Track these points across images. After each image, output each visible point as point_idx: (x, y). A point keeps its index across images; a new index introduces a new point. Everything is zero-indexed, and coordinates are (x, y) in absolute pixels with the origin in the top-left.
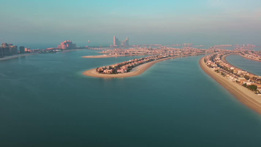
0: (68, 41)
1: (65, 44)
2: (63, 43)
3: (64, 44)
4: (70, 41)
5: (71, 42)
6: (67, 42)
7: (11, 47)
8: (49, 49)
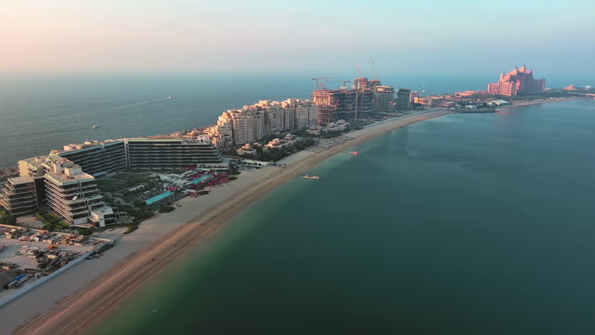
0: (522, 70)
1: (512, 79)
2: (507, 78)
3: (510, 81)
4: (528, 72)
5: (531, 73)
6: (519, 73)
7: (379, 89)
8: (463, 94)
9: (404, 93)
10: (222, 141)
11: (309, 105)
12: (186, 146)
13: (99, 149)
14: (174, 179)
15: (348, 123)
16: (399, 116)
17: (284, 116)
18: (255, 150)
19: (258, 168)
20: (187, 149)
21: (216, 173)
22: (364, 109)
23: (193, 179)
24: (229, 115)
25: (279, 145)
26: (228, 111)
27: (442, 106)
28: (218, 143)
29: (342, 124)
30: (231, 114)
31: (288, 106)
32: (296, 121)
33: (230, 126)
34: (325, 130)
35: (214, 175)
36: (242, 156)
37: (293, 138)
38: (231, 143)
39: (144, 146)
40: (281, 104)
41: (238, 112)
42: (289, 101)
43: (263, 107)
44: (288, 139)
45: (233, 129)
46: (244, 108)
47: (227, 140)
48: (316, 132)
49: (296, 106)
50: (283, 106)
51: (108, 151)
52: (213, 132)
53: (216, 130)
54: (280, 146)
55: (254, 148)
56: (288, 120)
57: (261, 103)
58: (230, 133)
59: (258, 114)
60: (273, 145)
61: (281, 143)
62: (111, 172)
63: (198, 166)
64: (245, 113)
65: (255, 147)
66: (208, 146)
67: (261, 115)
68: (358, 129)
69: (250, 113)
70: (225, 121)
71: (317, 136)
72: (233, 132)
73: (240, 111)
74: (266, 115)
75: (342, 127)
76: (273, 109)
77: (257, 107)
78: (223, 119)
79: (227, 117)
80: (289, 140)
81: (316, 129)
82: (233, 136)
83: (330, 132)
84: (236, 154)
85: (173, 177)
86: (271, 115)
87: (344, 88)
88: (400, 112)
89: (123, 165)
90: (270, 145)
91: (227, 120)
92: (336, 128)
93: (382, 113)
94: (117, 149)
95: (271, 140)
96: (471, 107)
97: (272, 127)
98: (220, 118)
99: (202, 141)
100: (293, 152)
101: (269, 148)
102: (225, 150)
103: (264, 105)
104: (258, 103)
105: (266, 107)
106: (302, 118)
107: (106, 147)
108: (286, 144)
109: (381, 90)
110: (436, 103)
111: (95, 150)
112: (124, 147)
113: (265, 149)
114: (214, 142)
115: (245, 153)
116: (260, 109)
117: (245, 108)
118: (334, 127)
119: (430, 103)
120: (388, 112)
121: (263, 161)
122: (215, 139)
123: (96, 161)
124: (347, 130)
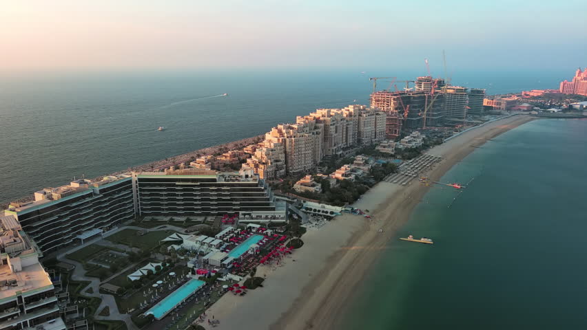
2: (584, 75)
7: (448, 90)
8: (531, 94)
9: (477, 94)
10: (271, 169)
11: (376, 113)
12: (223, 185)
13: (90, 195)
14: (205, 247)
15: (424, 137)
16: (477, 124)
17: (347, 128)
18: (319, 185)
19: (329, 218)
20: (224, 191)
21: (269, 231)
22: (433, 115)
23: (234, 246)
24: (280, 132)
25: (350, 175)
26: (279, 126)
27: (520, 110)
28: (266, 173)
29: (418, 137)
30: (284, 131)
31: (350, 115)
32: (359, 133)
33: (283, 147)
34: (401, 147)
35: (266, 235)
36: (301, 194)
37: (366, 162)
38: (283, 171)
39: (161, 185)
40: (342, 113)
41: (292, 128)
42: (351, 108)
43: (321, 119)
44: (359, 164)
45: (285, 152)
46: (298, 121)
47: (278, 168)
48: (390, 151)
49: (360, 115)
50: (345, 115)
51: (105, 196)
52: (259, 156)
53: (264, 153)
54: (353, 177)
55: (318, 182)
56: (350, 133)
57: (319, 113)
58: (282, 157)
59: (316, 128)
60: (343, 175)
61: (353, 171)
62: (110, 227)
63: (241, 216)
64: (301, 130)
65: (318, 180)
66: (257, 185)
67: (320, 130)
68: (439, 143)
69: (308, 129)
70: (275, 140)
71: (392, 156)
72: (286, 157)
73: (295, 126)
74: (326, 128)
75: (419, 142)
76: (335, 120)
77: (315, 118)
78: (271, 138)
79: (278, 135)
80: (362, 165)
81: (389, 146)
82: (286, 162)
83: (407, 150)
84: (294, 191)
85: (202, 244)
86: (332, 129)
87: (409, 90)
88: (475, 118)
89: (130, 213)
90: (338, 174)
91: (279, 140)
92: (413, 143)
93: (452, 119)
94: (120, 191)
95: (339, 168)
96: (556, 110)
97: (333, 144)
98: (268, 136)
99: (247, 176)
100: (371, 186)
101: (338, 180)
102: (276, 182)
103: (323, 116)
104: (315, 112)
105: (326, 118)
106: (367, 130)
107: (101, 191)
108: (360, 172)
109: (451, 91)
110: (511, 106)
111: (83, 197)
112: (131, 187)
113: (333, 182)
114: (261, 171)
115: (307, 192)
116: (317, 120)
117: (300, 120)
118: (410, 142)
119: (503, 106)
120: (460, 118)
121: (334, 205)
122: (261, 166)
123: (85, 215)
124: (426, 146)
